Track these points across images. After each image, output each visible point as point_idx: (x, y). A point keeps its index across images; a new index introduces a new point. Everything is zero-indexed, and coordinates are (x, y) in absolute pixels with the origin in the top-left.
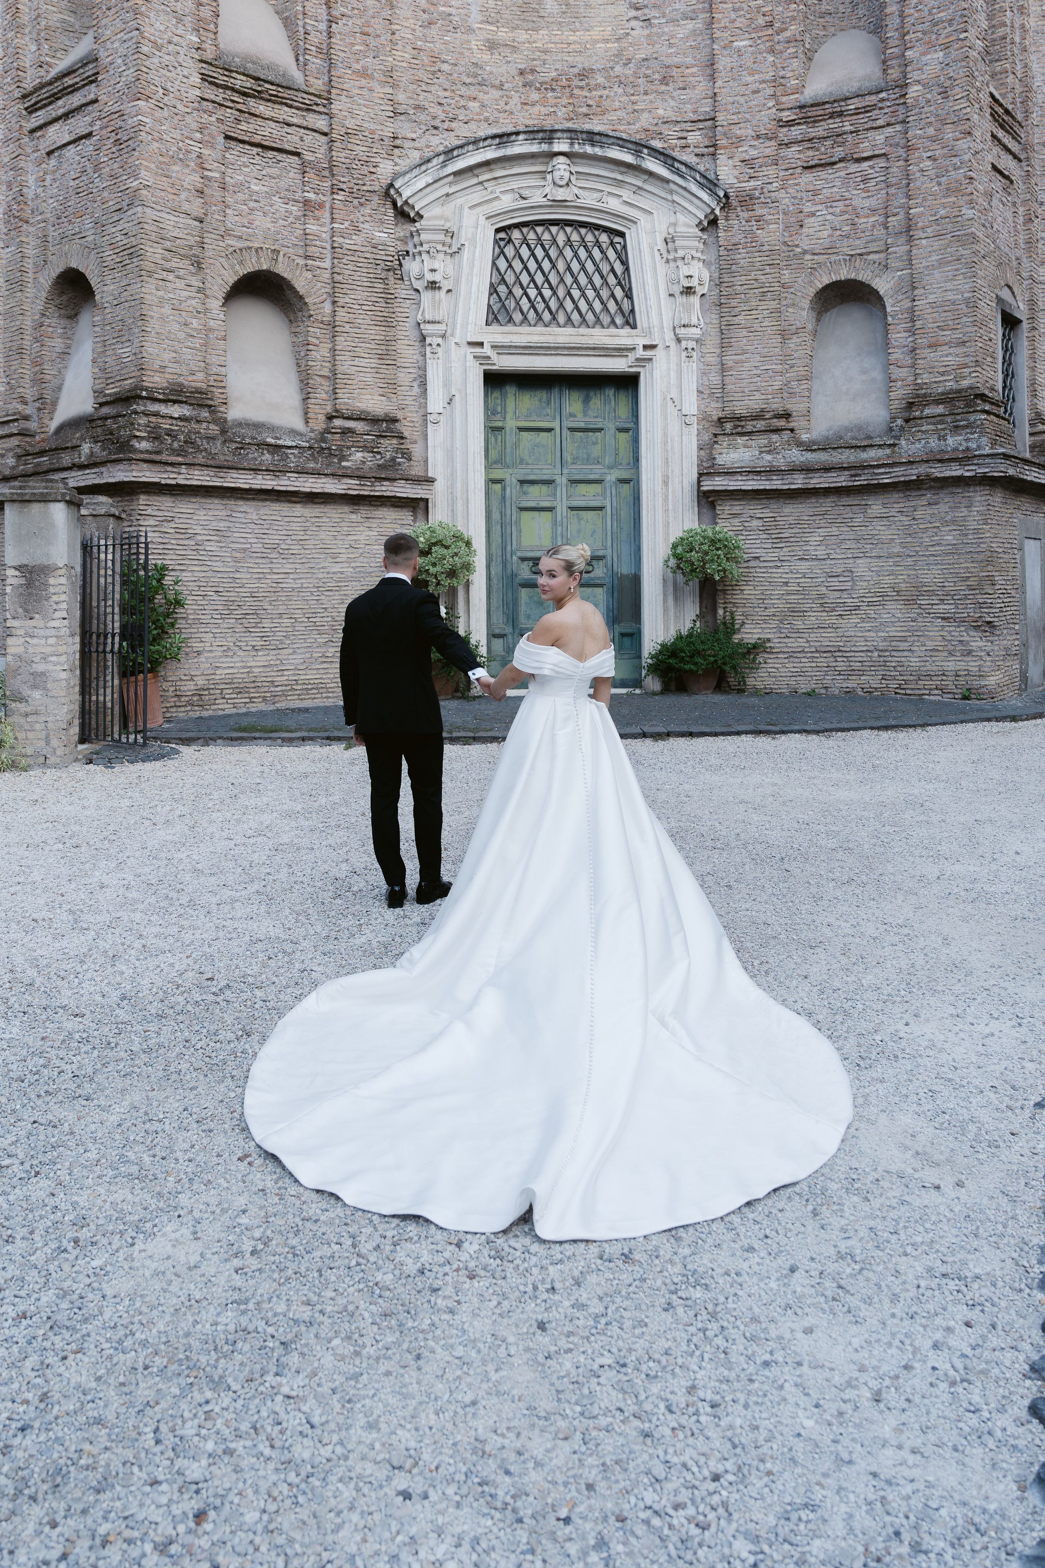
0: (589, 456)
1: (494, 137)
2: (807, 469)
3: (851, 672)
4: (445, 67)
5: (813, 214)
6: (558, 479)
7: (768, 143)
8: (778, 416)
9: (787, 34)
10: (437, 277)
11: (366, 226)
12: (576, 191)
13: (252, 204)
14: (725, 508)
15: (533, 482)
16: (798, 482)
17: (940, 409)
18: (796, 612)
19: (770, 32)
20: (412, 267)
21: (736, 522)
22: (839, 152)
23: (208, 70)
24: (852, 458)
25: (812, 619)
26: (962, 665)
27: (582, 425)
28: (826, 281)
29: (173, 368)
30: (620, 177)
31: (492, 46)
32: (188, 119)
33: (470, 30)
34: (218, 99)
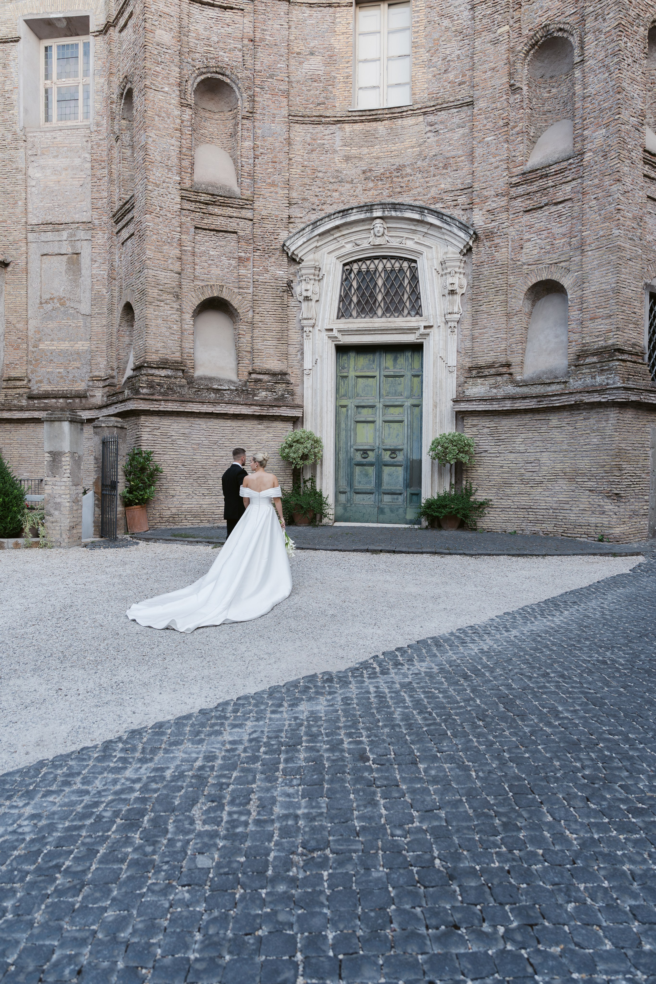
0: (396, 391)
1: (339, 212)
2: (513, 398)
3: (537, 522)
4: (320, 175)
5: (529, 240)
6: (378, 405)
7: (503, 199)
8: (503, 366)
9: (517, 129)
10: (309, 294)
11: (272, 268)
12: (387, 238)
13: (210, 262)
14: (469, 421)
15: (363, 407)
16: (508, 405)
17: (595, 359)
18: (507, 484)
19: (506, 129)
20: (298, 289)
21: (474, 429)
22: (545, 200)
23: (185, 193)
24: (542, 391)
25: (516, 489)
26: (599, 520)
27: (392, 374)
28: (534, 281)
29: (162, 351)
30: (414, 228)
31: (347, 159)
32: (173, 221)
33: (335, 151)
34: (191, 209)
